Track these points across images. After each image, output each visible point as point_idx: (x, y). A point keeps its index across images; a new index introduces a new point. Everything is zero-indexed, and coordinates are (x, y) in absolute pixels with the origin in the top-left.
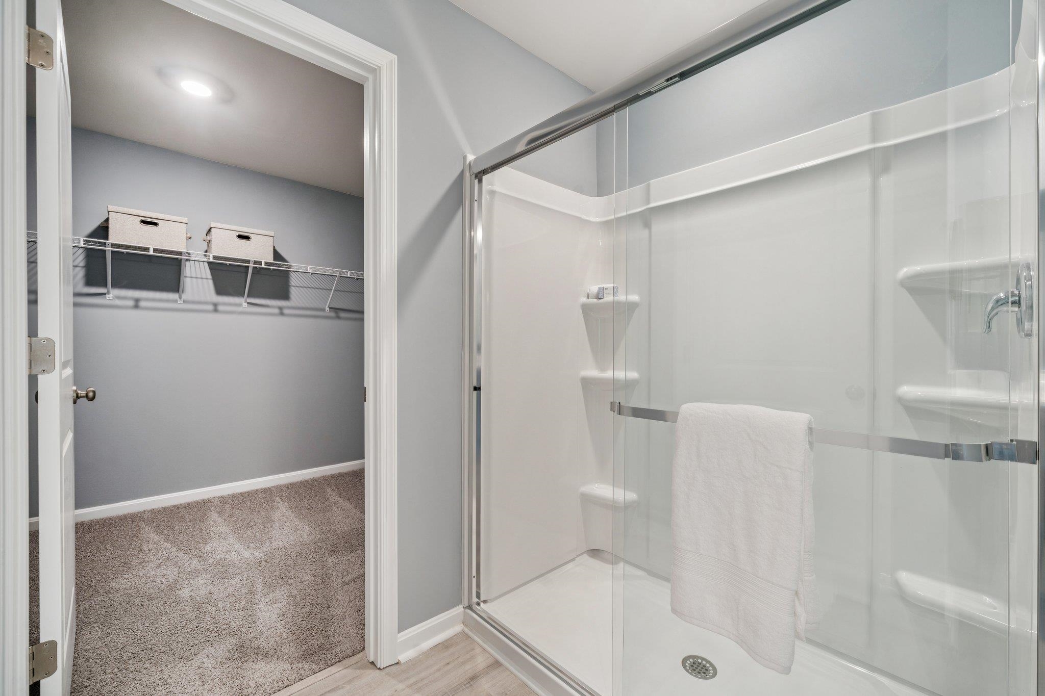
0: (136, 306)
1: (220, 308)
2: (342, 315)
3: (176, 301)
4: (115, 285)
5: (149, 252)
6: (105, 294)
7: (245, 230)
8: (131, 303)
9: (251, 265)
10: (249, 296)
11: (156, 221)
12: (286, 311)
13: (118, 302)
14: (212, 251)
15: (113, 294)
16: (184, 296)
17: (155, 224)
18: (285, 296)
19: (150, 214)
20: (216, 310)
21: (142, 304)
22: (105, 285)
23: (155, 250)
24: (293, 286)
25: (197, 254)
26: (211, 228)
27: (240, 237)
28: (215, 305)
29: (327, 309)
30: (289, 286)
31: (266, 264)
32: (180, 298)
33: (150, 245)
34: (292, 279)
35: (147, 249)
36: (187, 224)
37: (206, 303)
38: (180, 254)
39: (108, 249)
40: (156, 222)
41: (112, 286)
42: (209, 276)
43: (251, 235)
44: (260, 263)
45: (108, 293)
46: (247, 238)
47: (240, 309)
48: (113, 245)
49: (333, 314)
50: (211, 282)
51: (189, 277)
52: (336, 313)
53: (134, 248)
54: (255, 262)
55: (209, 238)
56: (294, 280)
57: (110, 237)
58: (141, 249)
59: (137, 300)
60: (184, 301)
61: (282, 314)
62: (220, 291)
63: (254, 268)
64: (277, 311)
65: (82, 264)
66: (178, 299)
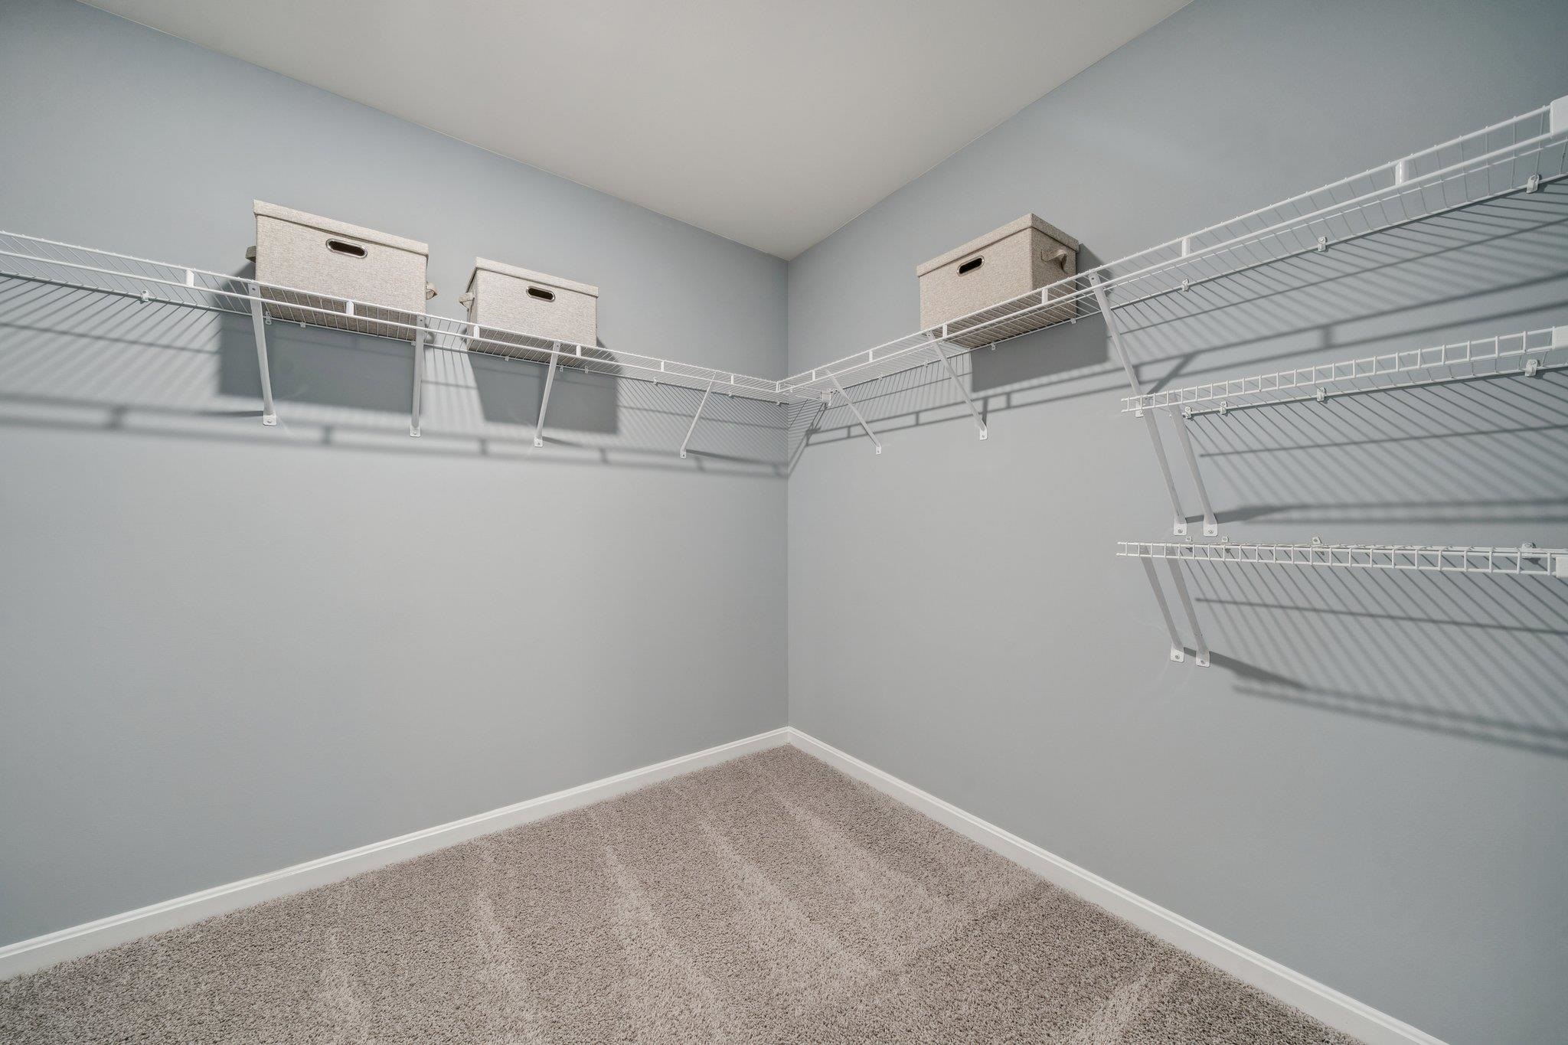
0: (326, 442)
1: (494, 448)
2: (708, 464)
3: (406, 432)
4: (278, 395)
5: (344, 312)
6: (261, 414)
7: (544, 279)
8: (315, 434)
9: (555, 352)
10: (546, 424)
11: (363, 246)
12: (612, 456)
13: (288, 432)
14: (479, 319)
15: (277, 413)
16: (422, 423)
17: (359, 252)
18: (609, 425)
19: (350, 230)
20: (484, 453)
21: (339, 436)
22: (259, 394)
23: (359, 309)
24: (625, 407)
25: (449, 336)
26: (477, 269)
27: (534, 292)
28: (483, 441)
29: (683, 453)
30: (618, 406)
31: (585, 351)
32: (415, 425)
33: (348, 297)
34: (623, 392)
35: (341, 306)
36: (427, 256)
37: (466, 437)
38: (412, 319)
39: (255, 298)
40: (363, 248)
41: (274, 397)
42: (471, 381)
43: (554, 291)
44: (573, 349)
45: (268, 411)
46: (547, 296)
47: (529, 451)
48: (265, 291)
49: (692, 463)
50: (474, 394)
51: (432, 383)
52: (697, 459)
53: (314, 301)
54: (564, 348)
55: (471, 295)
56: (627, 394)
57: (258, 273)
58: (327, 303)
59: (328, 429)
60: (422, 432)
61: (605, 461)
62: (492, 413)
63: (561, 361)
64: (595, 455)
65: (212, 346)
66: (411, 427)
